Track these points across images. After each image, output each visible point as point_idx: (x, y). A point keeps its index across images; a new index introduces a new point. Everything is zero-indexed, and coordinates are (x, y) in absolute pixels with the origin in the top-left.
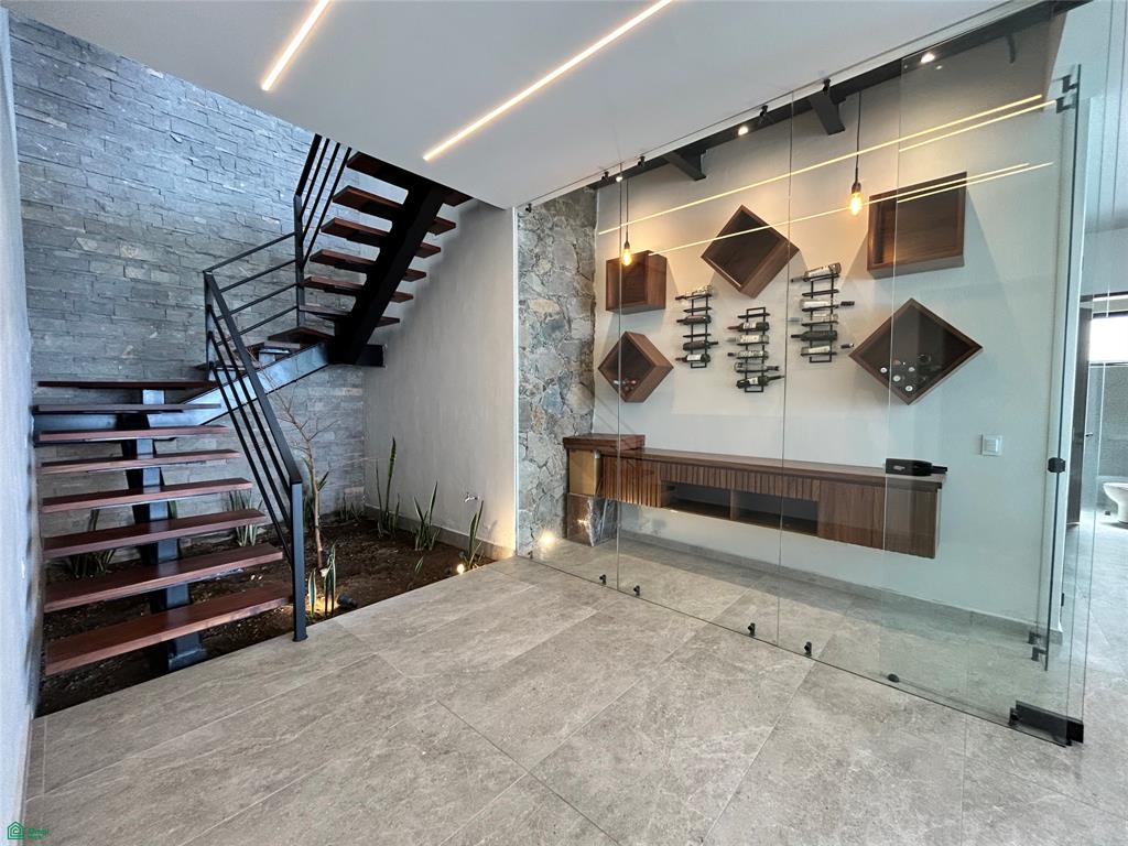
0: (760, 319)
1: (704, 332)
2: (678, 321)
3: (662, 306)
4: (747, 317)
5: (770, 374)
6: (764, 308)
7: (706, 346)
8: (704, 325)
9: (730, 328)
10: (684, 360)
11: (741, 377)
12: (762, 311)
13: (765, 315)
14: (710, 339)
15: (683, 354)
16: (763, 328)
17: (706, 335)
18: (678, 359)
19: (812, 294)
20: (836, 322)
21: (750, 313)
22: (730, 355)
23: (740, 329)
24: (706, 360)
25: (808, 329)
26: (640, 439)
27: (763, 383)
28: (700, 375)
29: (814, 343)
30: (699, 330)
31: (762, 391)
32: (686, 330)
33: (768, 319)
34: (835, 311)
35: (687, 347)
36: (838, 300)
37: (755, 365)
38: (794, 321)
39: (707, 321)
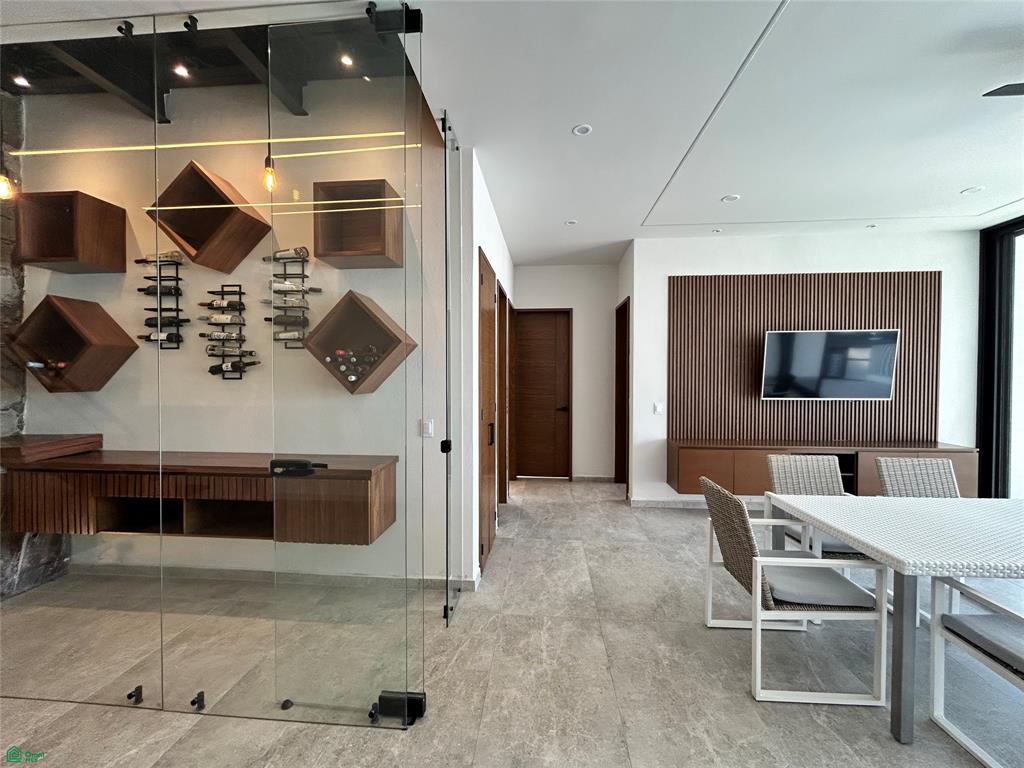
0: (235, 298)
1: (174, 306)
2: (139, 290)
3: (123, 269)
4: (222, 294)
5: (246, 360)
6: (240, 286)
7: (178, 323)
8: (174, 298)
9: (202, 305)
10: (148, 339)
11: (216, 362)
12: (237, 289)
13: (241, 294)
14: (182, 316)
15: (146, 331)
16: (238, 307)
17: (178, 310)
18: (140, 337)
19: (285, 276)
20: (308, 309)
21: (226, 289)
22: (202, 335)
23: (210, 306)
24: (176, 340)
25: (281, 313)
26: (98, 439)
27: (239, 369)
28: (172, 357)
29: (288, 328)
30: (169, 303)
31: (241, 378)
32: (152, 302)
33: (244, 300)
34: (306, 296)
35: (150, 323)
36: (308, 284)
37: (233, 349)
38: (267, 303)
39: (176, 293)
